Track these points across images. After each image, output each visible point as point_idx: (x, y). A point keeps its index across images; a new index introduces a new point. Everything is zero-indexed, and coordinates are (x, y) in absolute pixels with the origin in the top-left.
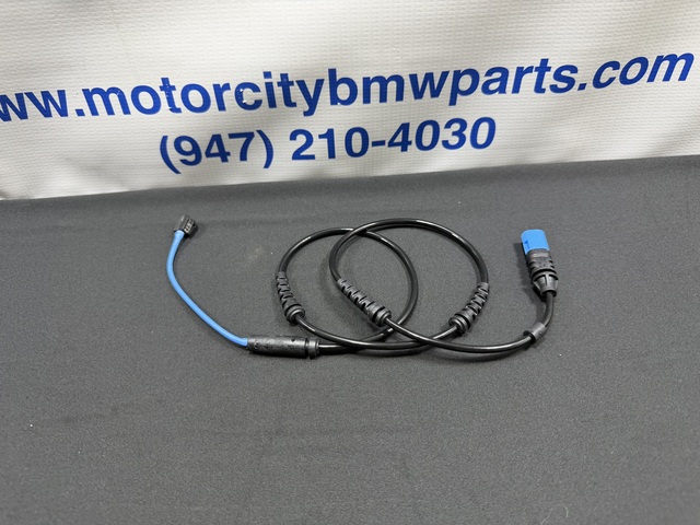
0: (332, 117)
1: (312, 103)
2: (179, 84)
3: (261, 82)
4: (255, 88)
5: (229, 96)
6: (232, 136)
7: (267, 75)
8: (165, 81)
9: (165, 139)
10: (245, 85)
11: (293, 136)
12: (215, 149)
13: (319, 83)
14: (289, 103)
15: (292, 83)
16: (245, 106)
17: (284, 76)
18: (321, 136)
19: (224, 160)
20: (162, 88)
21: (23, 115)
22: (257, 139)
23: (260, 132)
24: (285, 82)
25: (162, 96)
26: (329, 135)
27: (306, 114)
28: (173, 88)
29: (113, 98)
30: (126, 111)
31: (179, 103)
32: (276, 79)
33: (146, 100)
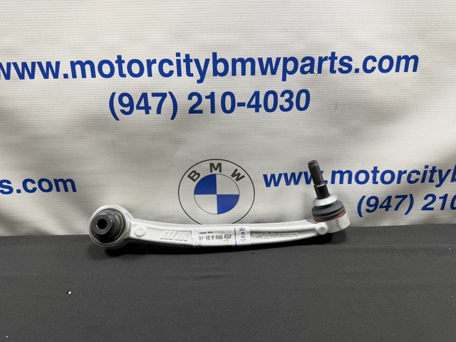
0: (450, 188)
1: (442, 180)
2: (381, 170)
3: (422, 170)
4: (418, 173)
5: (404, 177)
6: (397, 197)
7: (427, 167)
8: (375, 168)
9: (364, 197)
10: (413, 172)
11: (426, 198)
12: (385, 204)
13: (449, 171)
14: (431, 181)
15: (436, 171)
16: (410, 182)
17: (434, 168)
18: (440, 198)
19: (387, 210)
20: (372, 172)
21: (296, 183)
22: (409, 198)
23: (411, 195)
24: (434, 170)
25: (371, 175)
26: (445, 198)
27: (437, 186)
28: (378, 172)
29: (346, 176)
30: (350, 182)
31: (378, 179)
32: (430, 168)
33: (362, 177)
